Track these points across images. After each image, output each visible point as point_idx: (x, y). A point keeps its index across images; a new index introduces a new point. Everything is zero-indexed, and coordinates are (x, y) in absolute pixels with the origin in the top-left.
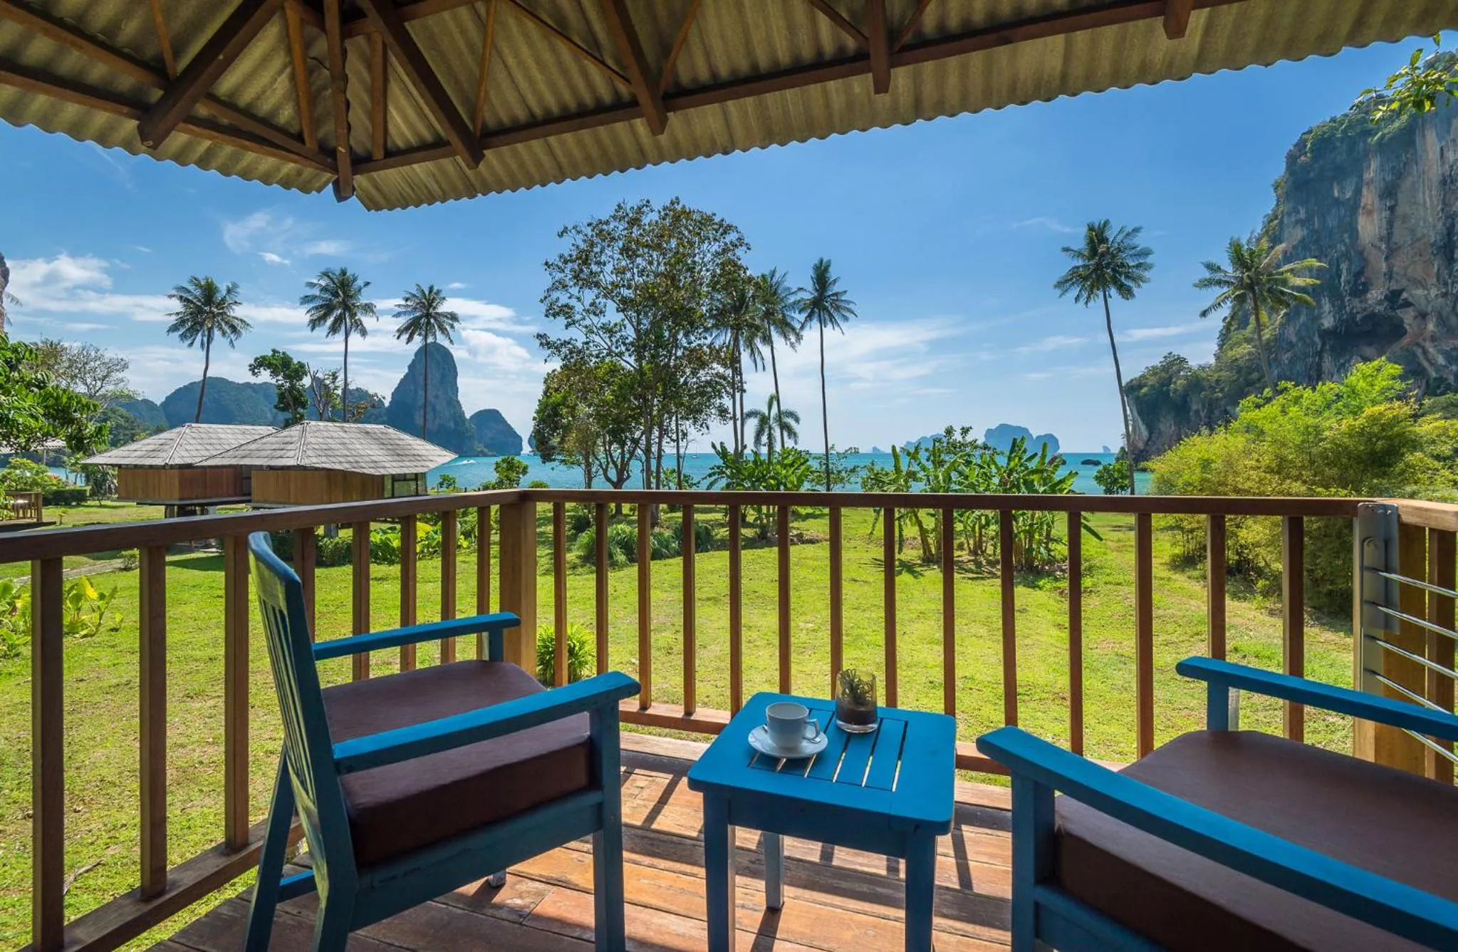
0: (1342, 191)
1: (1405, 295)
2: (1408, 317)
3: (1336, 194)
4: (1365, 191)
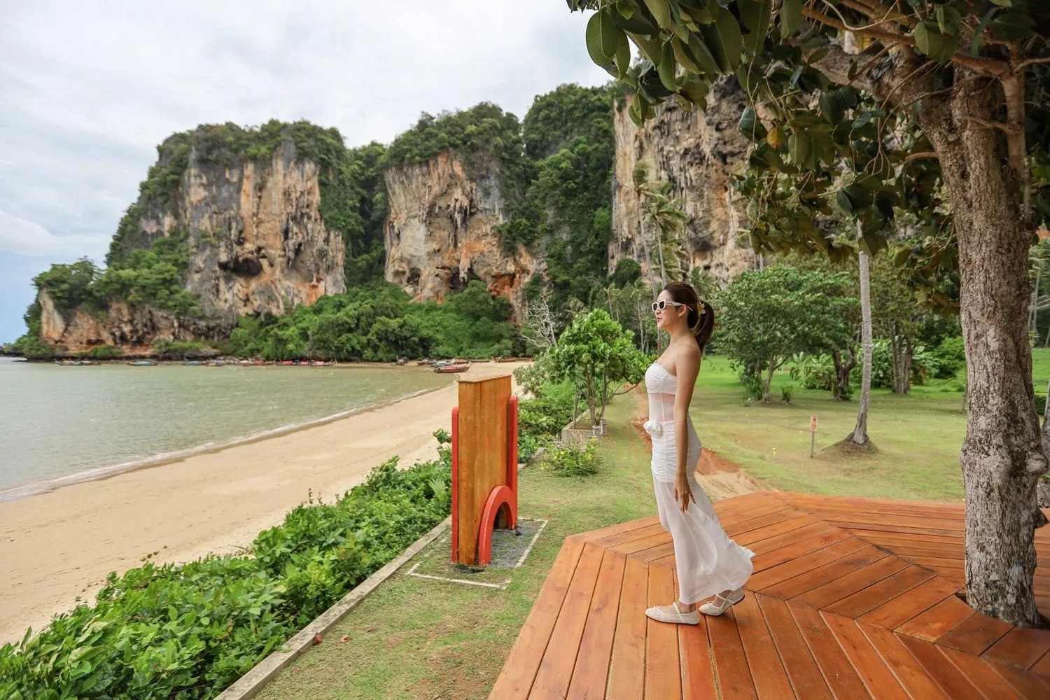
0: (231, 174)
1: (263, 251)
2: (265, 263)
3: (227, 176)
4: (245, 181)
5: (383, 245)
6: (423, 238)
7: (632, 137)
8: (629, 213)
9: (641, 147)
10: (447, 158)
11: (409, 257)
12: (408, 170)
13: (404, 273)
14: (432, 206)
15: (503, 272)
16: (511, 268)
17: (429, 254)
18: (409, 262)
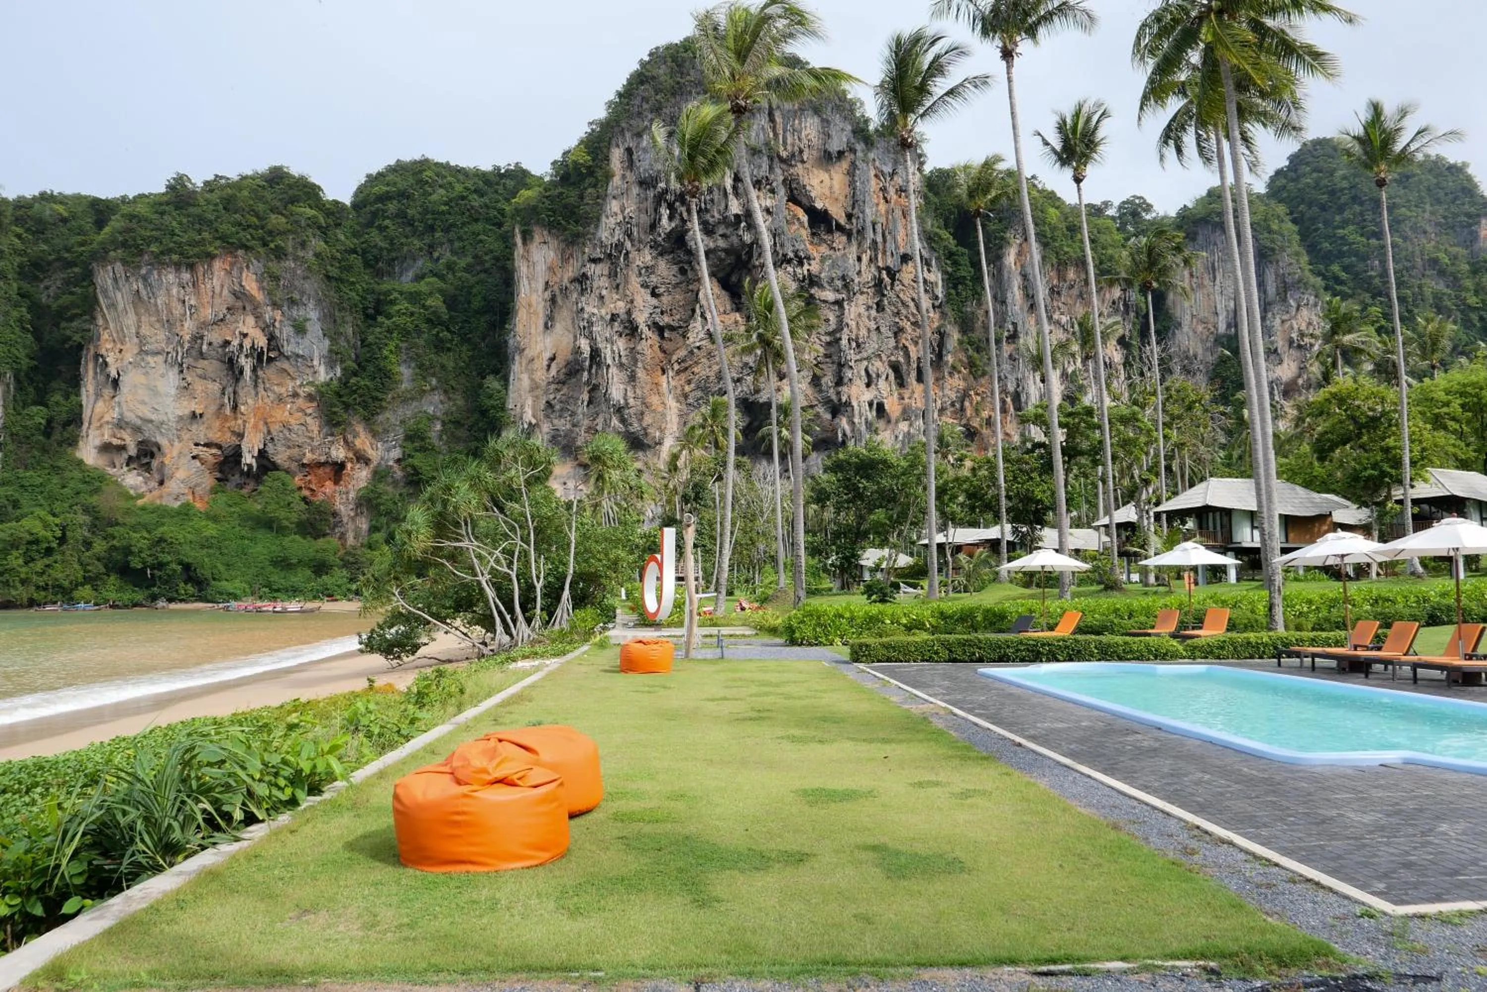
5: (78, 394)
6: (173, 391)
7: (541, 286)
8: (534, 387)
9: (553, 300)
10: (232, 265)
11: (139, 422)
12: (149, 272)
13: (122, 448)
14: (198, 338)
15: (323, 459)
16: (339, 453)
17: (181, 418)
18: (137, 429)
